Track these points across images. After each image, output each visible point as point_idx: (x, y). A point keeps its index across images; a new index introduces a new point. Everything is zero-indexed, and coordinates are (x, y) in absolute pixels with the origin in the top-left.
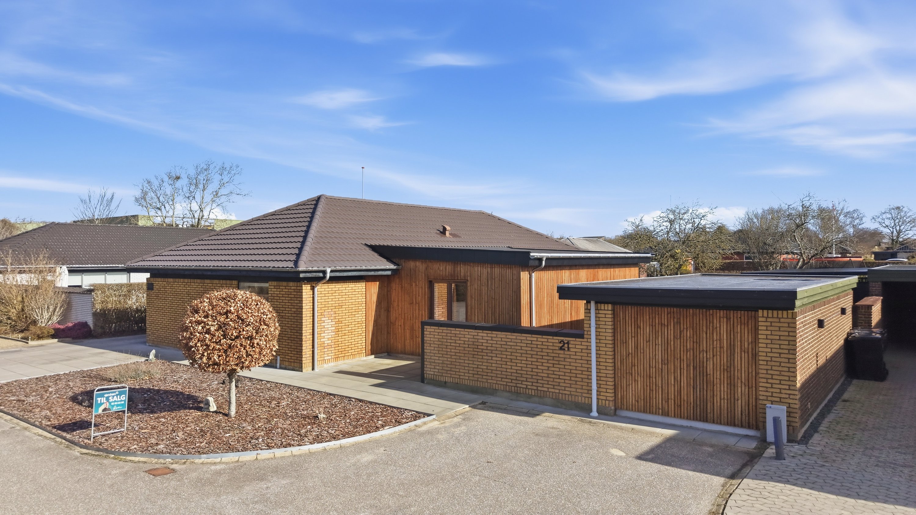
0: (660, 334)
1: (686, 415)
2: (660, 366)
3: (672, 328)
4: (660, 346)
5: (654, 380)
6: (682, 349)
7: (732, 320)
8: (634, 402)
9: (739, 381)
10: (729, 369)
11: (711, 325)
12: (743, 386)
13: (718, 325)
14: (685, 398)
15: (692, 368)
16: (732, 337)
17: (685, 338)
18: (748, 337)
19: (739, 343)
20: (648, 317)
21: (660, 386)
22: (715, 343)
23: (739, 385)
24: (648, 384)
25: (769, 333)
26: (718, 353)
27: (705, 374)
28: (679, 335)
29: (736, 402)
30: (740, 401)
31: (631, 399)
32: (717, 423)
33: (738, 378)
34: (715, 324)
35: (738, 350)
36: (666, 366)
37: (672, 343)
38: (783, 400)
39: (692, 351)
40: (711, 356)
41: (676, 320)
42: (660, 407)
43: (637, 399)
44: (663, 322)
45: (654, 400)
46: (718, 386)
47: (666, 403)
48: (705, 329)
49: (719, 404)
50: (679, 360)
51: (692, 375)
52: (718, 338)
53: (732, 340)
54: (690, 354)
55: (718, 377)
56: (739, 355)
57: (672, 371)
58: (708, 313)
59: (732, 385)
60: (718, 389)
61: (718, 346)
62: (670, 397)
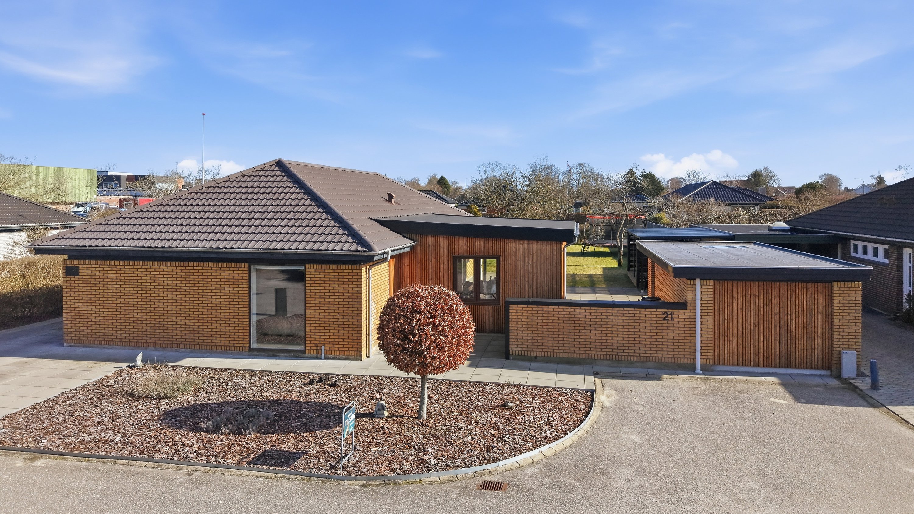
0: (752, 302)
1: (773, 364)
2: (752, 328)
3: (762, 298)
4: (752, 312)
5: (746, 339)
6: (770, 314)
7: (810, 290)
8: (728, 357)
9: (816, 336)
10: (808, 326)
11: (794, 294)
12: (819, 338)
13: (800, 294)
14: (773, 351)
15: (778, 327)
16: (811, 302)
17: (773, 305)
18: (823, 302)
19: (816, 307)
20: (741, 289)
21: (752, 343)
22: (797, 307)
23: (816, 338)
24: (741, 343)
25: (841, 298)
26: (800, 315)
27: (789, 332)
28: (768, 303)
29: (813, 351)
30: (816, 351)
31: (726, 356)
32: (798, 368)
33: (815, 333)
34: (797, 293)
35: (815, 312)
36: (757, 328)
37: (762, 309)
38: (850, 347)
39: (778, 315)
40: (794, 318)
41: (765, 291)
42: (752, 360)
43: (731, 355)
44: (754, 293)
45: (747, 355)
46: (800, 340)
47: (757, 357)
48: (789, 297)
49: (800, 353)
50: (768, 322)
51: (778, 334)
52: (800, 303)
53: (811, 304)
54: (777, 318)
55: (800, 333)
56: (816, 315)
57: (762, 331)
58: (792, 285)
59: (810, 339)
60: (800, 342)
61: (800, 309)
62: (760, 351)
